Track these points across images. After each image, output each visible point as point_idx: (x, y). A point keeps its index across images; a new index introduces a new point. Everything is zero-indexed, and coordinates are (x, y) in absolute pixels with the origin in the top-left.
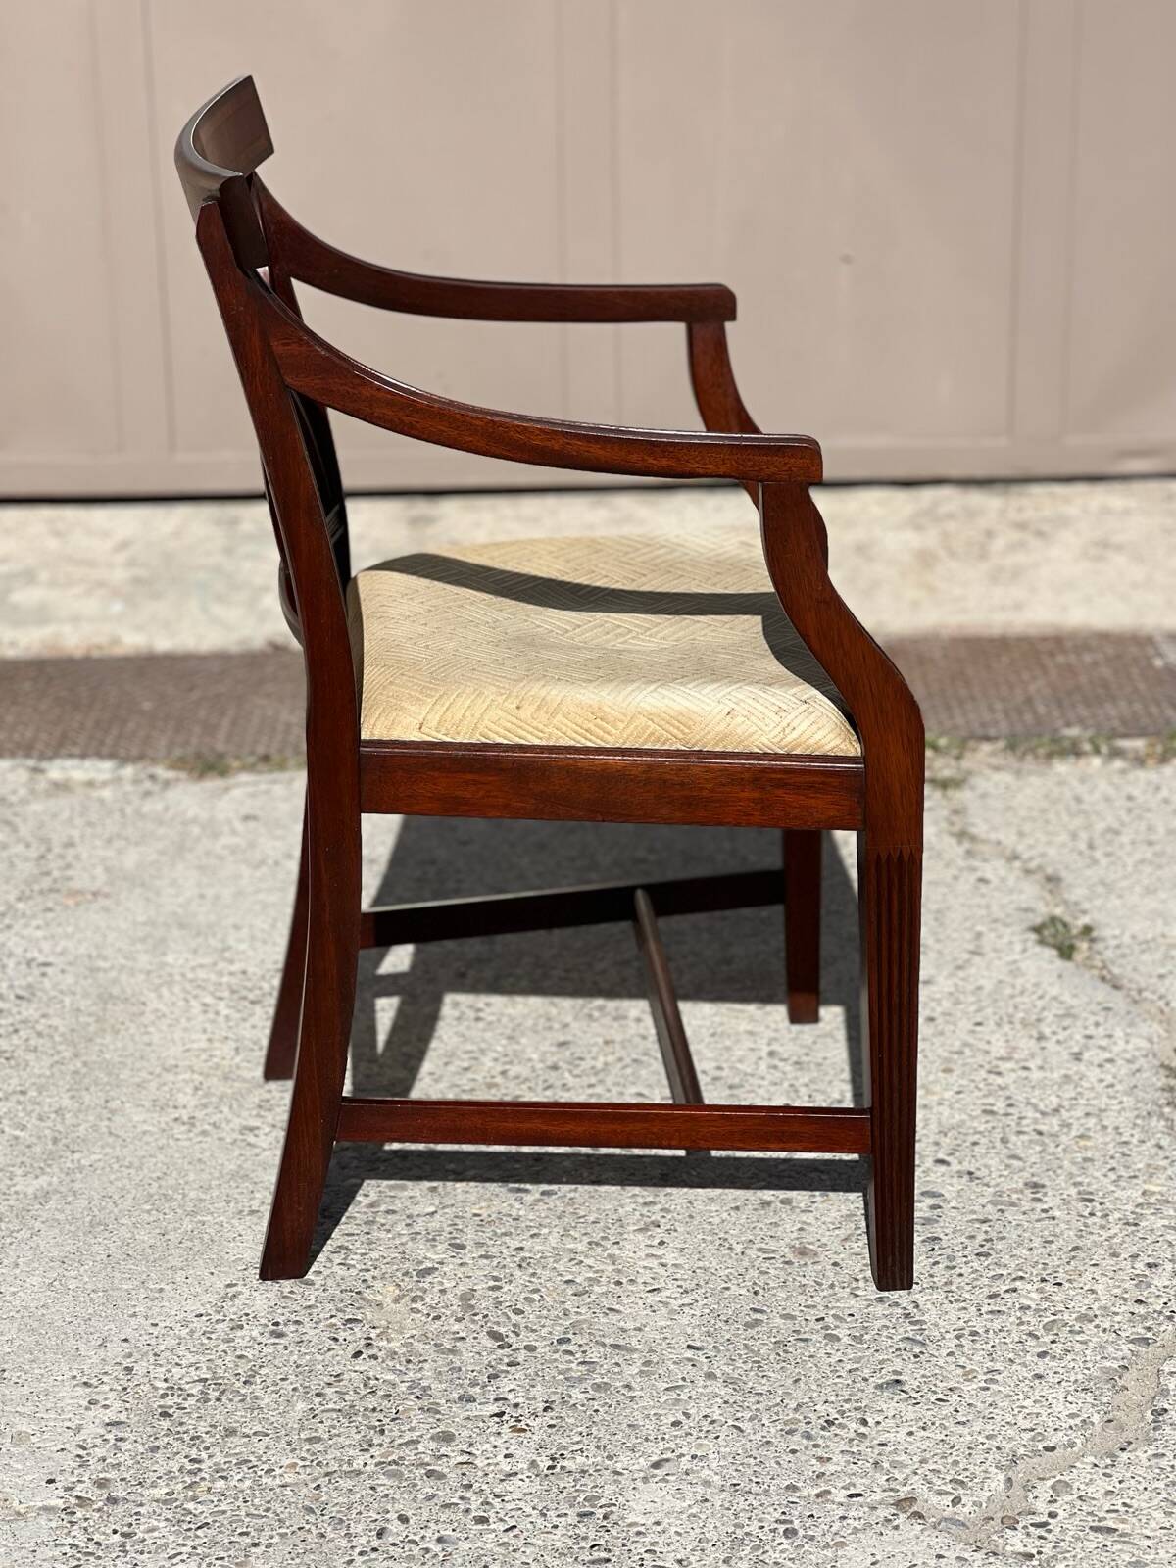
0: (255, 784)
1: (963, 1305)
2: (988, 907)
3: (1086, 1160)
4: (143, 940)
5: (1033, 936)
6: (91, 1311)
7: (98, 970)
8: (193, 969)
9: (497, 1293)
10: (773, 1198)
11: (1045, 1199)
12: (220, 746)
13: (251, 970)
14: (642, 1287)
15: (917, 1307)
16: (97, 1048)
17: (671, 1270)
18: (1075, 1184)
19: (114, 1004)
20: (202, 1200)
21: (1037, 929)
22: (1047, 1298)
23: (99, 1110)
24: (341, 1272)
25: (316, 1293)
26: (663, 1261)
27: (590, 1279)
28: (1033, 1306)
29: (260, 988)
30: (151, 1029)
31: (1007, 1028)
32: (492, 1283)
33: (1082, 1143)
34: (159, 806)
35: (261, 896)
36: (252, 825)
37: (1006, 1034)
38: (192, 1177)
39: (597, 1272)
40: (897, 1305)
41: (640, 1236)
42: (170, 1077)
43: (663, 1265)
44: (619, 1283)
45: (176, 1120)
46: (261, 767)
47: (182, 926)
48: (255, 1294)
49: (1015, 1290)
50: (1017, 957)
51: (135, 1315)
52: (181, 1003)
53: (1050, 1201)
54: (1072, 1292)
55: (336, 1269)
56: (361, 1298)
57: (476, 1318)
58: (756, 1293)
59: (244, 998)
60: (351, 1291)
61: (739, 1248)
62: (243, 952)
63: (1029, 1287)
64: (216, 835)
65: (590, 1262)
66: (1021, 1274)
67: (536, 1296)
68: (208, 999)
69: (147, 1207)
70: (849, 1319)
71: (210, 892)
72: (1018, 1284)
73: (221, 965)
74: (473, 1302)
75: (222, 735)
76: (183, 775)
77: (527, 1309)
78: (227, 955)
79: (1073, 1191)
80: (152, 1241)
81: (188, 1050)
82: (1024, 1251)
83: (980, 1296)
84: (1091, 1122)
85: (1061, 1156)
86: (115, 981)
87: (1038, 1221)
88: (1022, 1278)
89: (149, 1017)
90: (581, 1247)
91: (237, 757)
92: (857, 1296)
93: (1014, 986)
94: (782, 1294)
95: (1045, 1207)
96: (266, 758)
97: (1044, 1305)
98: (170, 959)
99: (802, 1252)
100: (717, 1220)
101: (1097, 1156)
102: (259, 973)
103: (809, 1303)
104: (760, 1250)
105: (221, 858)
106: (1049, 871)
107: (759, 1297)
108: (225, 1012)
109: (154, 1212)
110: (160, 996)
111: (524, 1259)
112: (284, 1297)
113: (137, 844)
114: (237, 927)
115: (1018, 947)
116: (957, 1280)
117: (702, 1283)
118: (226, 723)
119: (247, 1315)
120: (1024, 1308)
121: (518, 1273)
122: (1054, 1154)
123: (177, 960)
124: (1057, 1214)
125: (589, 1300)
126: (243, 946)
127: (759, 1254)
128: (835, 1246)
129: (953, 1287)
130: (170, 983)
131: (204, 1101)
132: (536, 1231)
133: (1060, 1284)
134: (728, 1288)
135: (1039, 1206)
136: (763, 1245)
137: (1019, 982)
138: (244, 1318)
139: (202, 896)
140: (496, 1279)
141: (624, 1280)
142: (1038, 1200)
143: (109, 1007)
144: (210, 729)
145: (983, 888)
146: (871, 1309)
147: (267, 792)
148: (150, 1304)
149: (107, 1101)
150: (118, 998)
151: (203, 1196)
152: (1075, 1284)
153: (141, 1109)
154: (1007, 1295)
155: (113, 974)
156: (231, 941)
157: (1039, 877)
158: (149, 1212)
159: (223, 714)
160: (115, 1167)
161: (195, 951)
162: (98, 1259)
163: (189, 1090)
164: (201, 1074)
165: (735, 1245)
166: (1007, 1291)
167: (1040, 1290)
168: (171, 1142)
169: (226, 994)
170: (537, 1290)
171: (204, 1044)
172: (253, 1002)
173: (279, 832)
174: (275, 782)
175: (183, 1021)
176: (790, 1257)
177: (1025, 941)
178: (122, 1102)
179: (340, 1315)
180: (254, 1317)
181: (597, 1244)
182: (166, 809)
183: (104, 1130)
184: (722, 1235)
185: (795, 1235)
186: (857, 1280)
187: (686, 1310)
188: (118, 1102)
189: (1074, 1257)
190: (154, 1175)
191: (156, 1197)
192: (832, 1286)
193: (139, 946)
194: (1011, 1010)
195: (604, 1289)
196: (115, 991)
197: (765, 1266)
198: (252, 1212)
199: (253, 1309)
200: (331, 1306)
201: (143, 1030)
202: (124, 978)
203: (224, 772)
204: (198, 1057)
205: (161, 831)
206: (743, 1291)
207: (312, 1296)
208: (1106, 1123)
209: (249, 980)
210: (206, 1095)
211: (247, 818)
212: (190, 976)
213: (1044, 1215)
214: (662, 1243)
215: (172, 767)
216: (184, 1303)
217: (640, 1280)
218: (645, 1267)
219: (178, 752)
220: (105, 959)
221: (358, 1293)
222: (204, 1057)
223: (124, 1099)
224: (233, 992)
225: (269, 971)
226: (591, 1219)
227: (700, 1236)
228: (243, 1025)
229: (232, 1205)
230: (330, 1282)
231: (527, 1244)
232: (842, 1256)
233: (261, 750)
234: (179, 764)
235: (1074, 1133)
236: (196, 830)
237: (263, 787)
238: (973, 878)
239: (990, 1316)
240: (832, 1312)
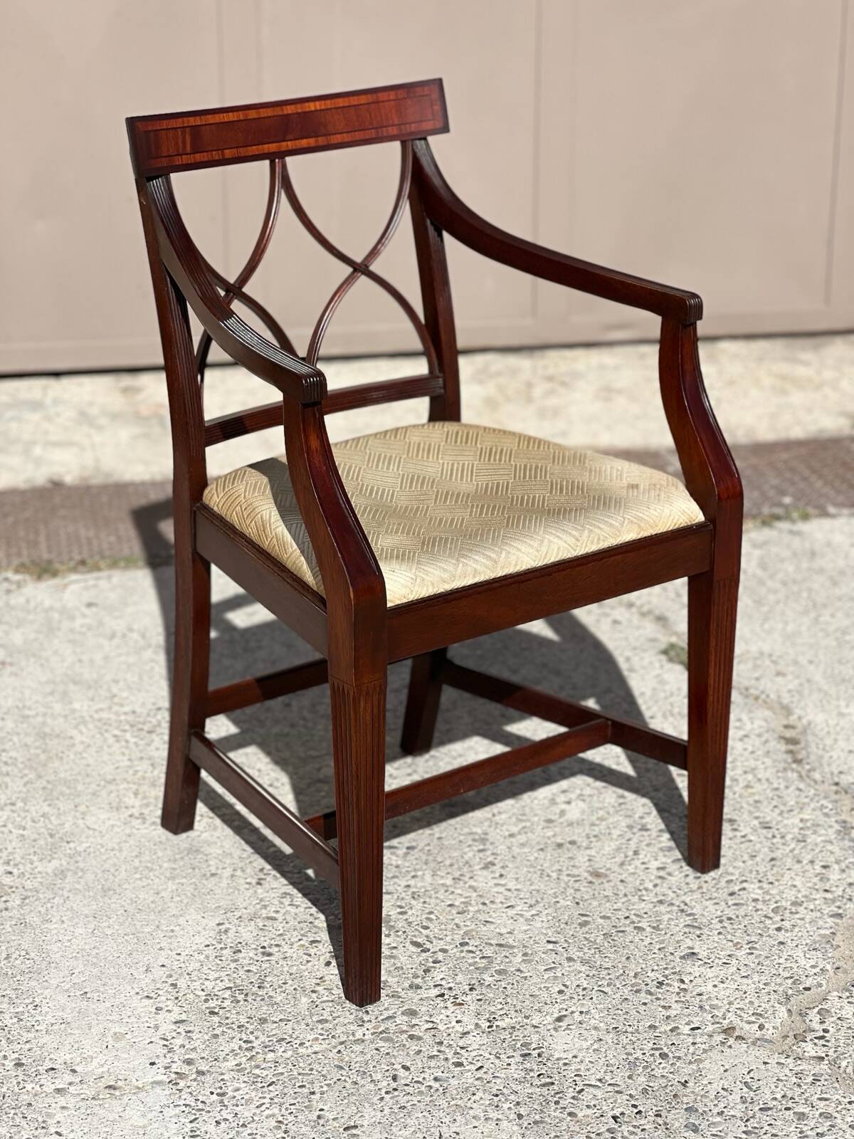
0: (86, 581)
1: (715, 901)
2: (626, 639)
3: (756, 802)
4: (52, 693)
5: (663, 658)
6: (129, 948)
7: (28, 717)
8: (97, 711)
9: (405, 917)
10: (563, 841)
11: (740, 829)
12: (46, 556)
13: (138, 710)
14: (500, 905)
15: (686, 904)
16: (51, 771)
17: (516, 892)
18: (757, 818)
19: (51, 740)
20: (174, 869)
21: (665, 652)
22: (767, 893)
23: (73, 813)
24: (293, 910)
25: (282, 925)
26: (508, 887)
27: (464, 903)
28: (761, 899)
29: (150, 722)
30: (84, 755)
31: (671, 719)
32: (399, 910)
33: (750, 790)
34: (22, 600)
35: (123, 659)
36: (94, 609)
37: (672, 723)
38: (160, 854)
39: (466, 897)
40: (672, 904)
41: (485, 873)
42: (113, 787)
43: (509, 890)
44: (484, 904)
45: (131, 816)
46: (80, 568)
47: (75, 683)
48: (239, 928)
49: (744, 889)
50: (658, 672)
51: (161, 949)
52: (98, 736)
53: (745, 830)
54: (782, 888)
55: (289, 908)
56: (315, 927)
57: (399, 934)
58: (578, 903)
59: (142, 730)
60: (305, 922)
61: (554, 875)
62: (127, 698)
63: (752, 886)
64: (72, 618)
65: (459, 891)
66: (744, 878)
67: (432, 916)
68: (117, 732)
69: (138, 876)
70: (645, 916)
71: (85, 658)
72: (745, 885)
73: (115, 708)
74: (392, 924)
75: (43, 545)
76: (27, 577)
77: (430, 925)
78: (116, 700)
79: (756, 822)
80: (151, 899)
81: (117, 768)
82: (741, 864)
83: (723, 894)
84: (750, 777)
85: (739, 800)
86: (44, 724)
87: (742, 843)
88: (746, 881)
89: (79, 748)
90: (449, 882)
91: (62, 563)
92: (644, 900)
93: (665, 691)
94: (595, 903)
95: (743, 834)
96: (83, 563)
97: (767, 897)
98: (77, 706)
99: (597, 875)
100: (532, 858)
101: (761, 798)
102: (145, 712)
103: (615, 907)
104: (568, 875)
105: (83, 634)
106: (657, 612)
107: (581, 906)
108: (133, 740)
109: (144, 879)
110: (81, 732)
111: (414, 893)
112: (261, 929)
113: (17, 627)
114: (116, 682)
115: (657, 665)
116: (705, 886)
117: (539, 900)
118: (42, 538)
119: (240, 943)
120: (755, 900)
121: (413, 902)
122: (734, 799)
123: (82, 706)
124: (752, 838)
125: (469, 917)
126: (125, 694)
127: (569, 878)
128: (616, 868)
129: (704, 890)
130: (84, 723)
131: (145, 801)
132: (413, 874)
133: (771, 883)
134: (558, 902)
135: (739, 834)
136: (569, 872)
137: (667, 687)
138: (239, 945)
139: (80, 661)
140: (400, 907)
141: (487, 902)
142: (735, 830)
143: (48, 741)
144: (34, 544)
145: (619, 627)
146: (657, 909)
147: (95, 586)
148: (169, 941)
149: (76, 806)
150: (51, 735)
151: (174, 866)
152: (781, 882)
153: (102, 811)
154: (741, 893)
155: (40, 719)
156: (115, 690)
157: (651, 617)
158: (140, 879)
159: (37, 533)
160: (103, 850)
161: (92, 700)
162: (119, 913)
163: (132, 796)
164: (134, 783)
165: (551, 874)
166: (740, 890)
167: (760, 888)
168: (135, 831)
169: (127, 727)
170: (431, 913)
171: (128, 763)
172: (150, 732)
173: (117, 614)
174: (98, 579)
175: (105, 748)
176: (590, 878)
177: (660, 661)
178: (87, 807)
179: (305, 938)
180: (246, 944)
181: (459, 879)
182: (28, 601)
183: (82, 826)
184: (539, 867)
185: (587, 864)
186: (640, 890)
187: (536, 918)
188: (84, 806)
189: (774, 866)
190: (134, 854)
191: (141, 869)
192: (625, 895)
193: (50, 698)
194: (669, 707)
195: (476, 908)
196: (47, 730)
197: (577, 885)
198: (213, 875)
199: (243, 939)
200: (296, 933)
201: (78, 756)
202: (49, 721)
203: (55, 574)
204: (127, 772)
205: (31, 617)
206: (569, 903)
207: (280, 928)
208: (759, 776)
209: (139, 717)
210: (145, 798)
211: (90, 605)
212: (96, 716)
213: (743, 840)
214: (501, 876)
215: (17, 571)
216: (193, 938)
217: (498, 901)
218: (497, 893)
219: (16, 562)
220: (30, 708)
221: (311, 923)
222: (131, 772)
223: (88, 804)
224: (132, 726)
225: (151, 710)
226: (448, 863)
227: (525, 869)
228: (149, 749)
229: (197, 871)
230: (288, 918)
231: (412, 882)
232: (624, 876)
233: (78, 558)
234: (20, 569)
235: (742, 785)
236: (56, 616)
237: (91, 583)
238: (609, 620)
239: (734, 907)
240: (633, 912)
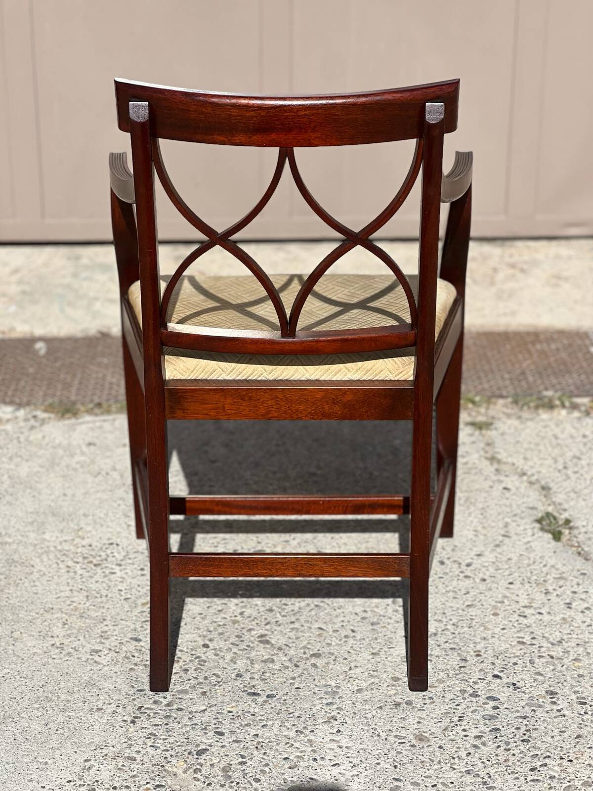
0: (94, 422)
1: (516, 775)
2: (510, 506)
3: (580, 676)
4: (32, 523)
5: (538, 525)
6: (6, 777)
7: (6, 543)
8: (61, 543)
9: (244, 767)
10: (401, 701)
11: (558, 702)
12: (73, 398)
13: (94, 544)
14: (328, 762)
15: (490, 777)
16: (5, 596)
17: (345, 750)
18: (575, 692)
19: (16, 566)
20: (69, 701)
21: (539, 521)
22: (564, 771)
23: (7, 638)
24: (151, 751)
25: (138, 766)
26: (340, 744)
27: (298, 757)
28: (557, 777)
29: (100, 556)
30: (37, 583)
31: (527, 586)
32: (241, 760)
33: (577, 664)
34: (40, 436)
35: (99, 495)
36: (92, 447)
37: (527, 590)
38: (62, 685)
39: (302, 752)
40: (478, 775)
41: (326, 727)
42: (48, 616)
43: (341, 747)
44: (315, 760)
45: (53, 645)
46: (97, 411)
47: (54, 515)
48: (102, 766)
49: (546, 765)
50: (529, 539)
51: (31, 780)
52: (54, 566)
53: (562, 704)
54: (578, 766)
55: (149, 749)
56: (164, 770)
57: (233, 785)
58: (395, 767)
59: (91, 562)
60: (158, 765)
61: (383, 735)
62: (90, 532)
63: (553, 763)
64: (72, 455)
65: (297, 745)
66: (548, 754)
67: (267, 769)
68: (70, 563)
69: (37, 706)
70: (451, 785)
71: (69, 492)
72: (547, 761)
73: (77, 540)
74: (230, 773)
75: (74, 390)
76: (52, 416)
77: (263, 779)
78: (80, 533)
79: (574, 697)
80: (40, 729)
81: (59, 597)
82: (549, 738)
83: (526, 769)
84: (581, 650)
85: (565, 673)
86: (16, 551)
87: (555, 717)
88: (549, 757)
89: (36, 576)
90: (292, 734)
91: (83, 404)
92: (454, 769)
93: (529, 558)
94: (411, 768)
95: (559, 708)
96: (99, 405)
97: (563, 775)
98: (47, 536)
99: (421, 738)
100: (370, 716)
101: (586, 673)
102: (99, 545)
103: (427, 774)
104: (396, 736)
105: (75, 470)
106: (543, 483)
107: (398, 770)
108: (80, 572)
109: (41, 709)
110: (42, 561)
111: (259, 743)
112: (119, 769)
113: (27, 460)
114: (85, 515)
115: (530, 532)
116: (511, 758)
117: (363, 760)
118: (76, 382)
119: (97, 781)
120: (552, 777)
121: (255, 753)
122: (561, 672)
123: (51, 537)
124: (566, 713)
125: (298, 772)
126: (89, 528)
127: (396, 740)
128: (439, 734)
129: (510, 764)
130: (47, 552)
131: (69, 632)
132: (265, 723)
133: (571, 761)
134: (379, 764)
135: (555, 707)
136: (398, 733)
137: (532, 555)
138: (96, 784)
139: (65, 495)
140: (243, 757)
141: (318, 758)
142: (554, 703)
143: (13, 568)
144: (67, 386)
145: (507, 494)
146: (463, 778)
147: (101, 427)
148: (40, 773)
149: (12, 632)
150: (17, 562)
151: (69, 698)
152: (580, 761)
153: (32, 638)
154: (541, 769)
155: (14, 546)
156: (82, 525)
157: (537, 486)
158: (38, 709)
159: (74, 376)
160: (18, 677)
161: (62, 531)
162: (9, 741)
163: (60, 625)
164: (66, 614)
165: (381, 734)
166: (541, 766)
167: (560, 765)
168: (50, 661)
169: (80, 560)
170: (267, 765)
171: (68, 594)
172: (95, 565)
173: (108, 454)
174: (105, 421)
175: (56, 577)
176: (414, 742)
177: (533, 528)
178: (21, 633)
179: (152, 782)
180: (102, 783)
181: (301, 732)
182: (44, 437)
183: (11, 652)
184: (373, 726)
185: (415, 726)
186: (454, 758)
187: (355, 778)
188: (19, 633)
189: (578, 743)
190: (40, 684)
191: (42, 698)
192: (439, 762)
193: (29, 528)
194: (529, 574)
195: (306, 764)
196: (16, 557)
197: (400, 748)
198: (99, 709)
199: (101, 777)
200: (146, 776)
201: (32, 584)
202: (21, 549)
203: (75, 414)
204: (64, 602)
205: (41, 452)
206: (388, 766)
207: (135, 769)
208: (589, 651)
209: (93, 550)
210: (69, 629)
211: (90, 444)
212: (59, 547)
213: (558, 714)
214: (339, 731)
215: (45, 411)
216: (60, 773)
217: (327, 758)
218: (330, 749)
219: (50, 401)
220: (10, 536)
221: (162, 766)
222: (68, 602)
223: (22, 631)
224: (85, 558)
225: (104, 544)
226: (297, 714)
227: (360, 727)
228: (91, 580)
229: (86, 704)
230: (146, 759)
231: (260, 732)
232: (444, 741)
233: (96, 400)
234: (49, 409)
235: (571, 658)
236: (61, 452)
237: (98, 424)
238: (501, 488)
239: (532, 783)
240: (441, 781)
